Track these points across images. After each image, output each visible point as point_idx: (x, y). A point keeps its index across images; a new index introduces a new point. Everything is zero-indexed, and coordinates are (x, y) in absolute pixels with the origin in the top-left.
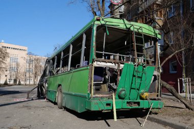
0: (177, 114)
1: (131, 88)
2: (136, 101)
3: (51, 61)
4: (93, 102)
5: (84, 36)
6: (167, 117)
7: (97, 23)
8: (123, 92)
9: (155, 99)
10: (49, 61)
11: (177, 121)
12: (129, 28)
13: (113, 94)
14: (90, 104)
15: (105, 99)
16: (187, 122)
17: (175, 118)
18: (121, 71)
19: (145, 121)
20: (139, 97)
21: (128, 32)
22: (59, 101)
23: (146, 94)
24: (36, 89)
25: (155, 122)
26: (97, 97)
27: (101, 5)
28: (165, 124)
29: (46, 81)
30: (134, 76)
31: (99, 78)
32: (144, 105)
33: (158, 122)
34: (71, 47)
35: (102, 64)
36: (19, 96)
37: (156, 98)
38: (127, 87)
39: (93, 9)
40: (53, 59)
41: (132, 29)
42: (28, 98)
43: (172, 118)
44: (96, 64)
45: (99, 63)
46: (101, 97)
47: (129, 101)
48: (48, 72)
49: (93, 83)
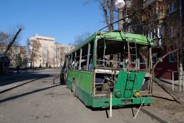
0: (166, 107)
1: (125, 89)
2: (129, 99)
3: (69, 57)
4: (95, 101)
5: (89, 45)
6: (156, 109)
7: (98, 37)
8: (119, 93)
9: (146, 96)
10: (68, 56)
11: (162, 114)
12: (125, 40)
13: (111, 94)
14: (92, 102)
15: (104, 98)
16: (171, 116)
17: (163, 111)
18: (117, 76)
20: (132, 96)
22: (74, 90)
23: (138, 94)
24: (60, 77)
26: (98, 97)
27: (110, 4)
28: (153, 117)
29: (66, 71)
30: (127, 80)
31: (101, 80)
32: (136, 101)
33: (148, 114)
34: (81, 50)
35: (102, 71)
37: (148, 95)
38: (122, 88)
39: (104, 7)
40: (70, 55)
42: (54, 83)
43: (160, 111)
44: (97, 71)
45: (99, 70)
46: (101, 97)
47: (124, 99)
48: (67, 65)
49: (95, 84)
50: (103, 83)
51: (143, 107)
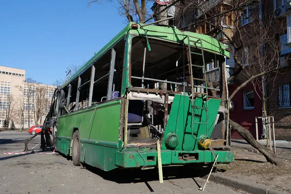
0: (254, 171)
1: (185, 133)
2: (192, 152)
3: (63, 92)
4: (127, 155)
5: (114, 53)
6: (239, 175)
7: (133, 32)
8: (173, 139)
9: (221, 149)
10: (59, 92)
11: (253, 181)
12: (182, 41)
13: (158, 142)
14: (122, 157)
15: (145, 150)
16: (268, 182)
17: (252, 177)
18: (170, 106)
19: (206, 182)
20: (197, 147)
21: (180, 47)
22: (75, 153)
23: (207, 142)
24: (39, 136)
25: (222, 183)
26: (133, 147)
28: (236, 186)
29: (55, 123)
30: (189, 114)
31: (136, 117)
32: (205, 157)
33: (226, 183)
34: (94, 69)
35: (141, 96)
36: (13, 147)
37: (223, 147)
38: (180, 131)
39: (127, 11)
40: (66, 89)
41: (186, 42)
42: (26, 149)
43: (246, 178)
44: (131, 96)
45: (136, 94)
46: (140, 147)
47: (182, 152)
48: (57, 110)
49: (127, 124)
50: (140, 124)
51: (215, 174)
